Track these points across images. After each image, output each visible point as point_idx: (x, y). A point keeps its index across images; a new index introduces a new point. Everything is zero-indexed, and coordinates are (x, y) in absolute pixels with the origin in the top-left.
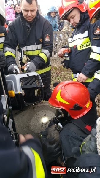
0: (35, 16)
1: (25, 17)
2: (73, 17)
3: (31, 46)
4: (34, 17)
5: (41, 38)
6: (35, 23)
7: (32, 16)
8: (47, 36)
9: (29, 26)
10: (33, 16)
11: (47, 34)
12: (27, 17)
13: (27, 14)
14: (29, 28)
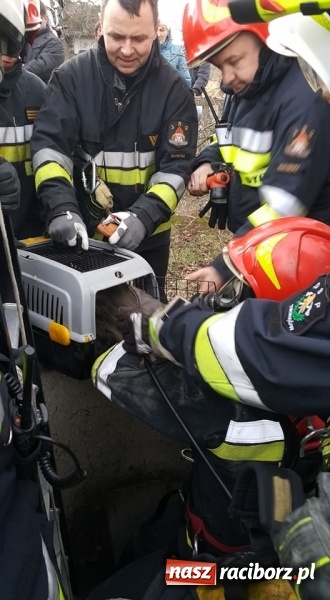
0: (146, 57)
1: (112, 58)
2: (233, 59)
3: (119, 154)
4: (143, 60)
5: (153, 134)
6: (144, 82)
7: (136, 56)
8: (176, 127)
9: (122, 87)
10: (141, 56)
11: (180, 123)
12: (118, 57)
13: (120, 48)
14: (120, 94)
